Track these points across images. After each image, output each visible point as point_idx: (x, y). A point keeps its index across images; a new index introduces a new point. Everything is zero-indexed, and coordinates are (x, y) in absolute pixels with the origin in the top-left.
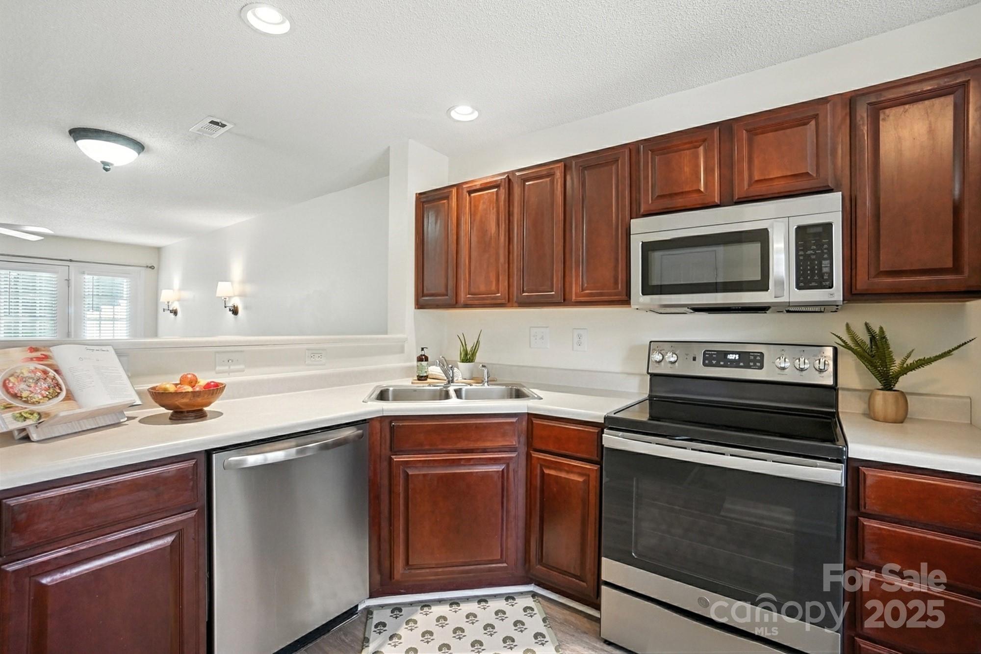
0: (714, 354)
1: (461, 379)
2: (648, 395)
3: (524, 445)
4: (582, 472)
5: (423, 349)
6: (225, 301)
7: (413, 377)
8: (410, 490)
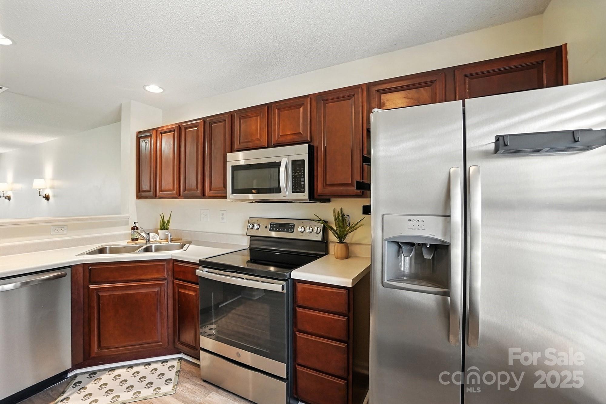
0: (275, 225)
1: (159, 239)
2: (248, 247)
3: (171, 276)
4: (195, 290)
5: (135, 223)
6: (39, 191)
7: (130, 239)
8: (101, 304)
